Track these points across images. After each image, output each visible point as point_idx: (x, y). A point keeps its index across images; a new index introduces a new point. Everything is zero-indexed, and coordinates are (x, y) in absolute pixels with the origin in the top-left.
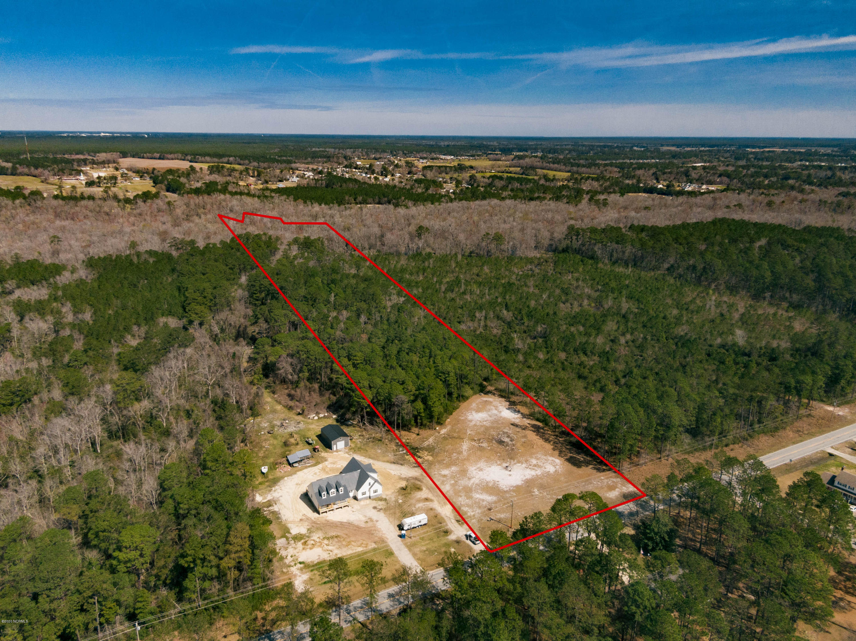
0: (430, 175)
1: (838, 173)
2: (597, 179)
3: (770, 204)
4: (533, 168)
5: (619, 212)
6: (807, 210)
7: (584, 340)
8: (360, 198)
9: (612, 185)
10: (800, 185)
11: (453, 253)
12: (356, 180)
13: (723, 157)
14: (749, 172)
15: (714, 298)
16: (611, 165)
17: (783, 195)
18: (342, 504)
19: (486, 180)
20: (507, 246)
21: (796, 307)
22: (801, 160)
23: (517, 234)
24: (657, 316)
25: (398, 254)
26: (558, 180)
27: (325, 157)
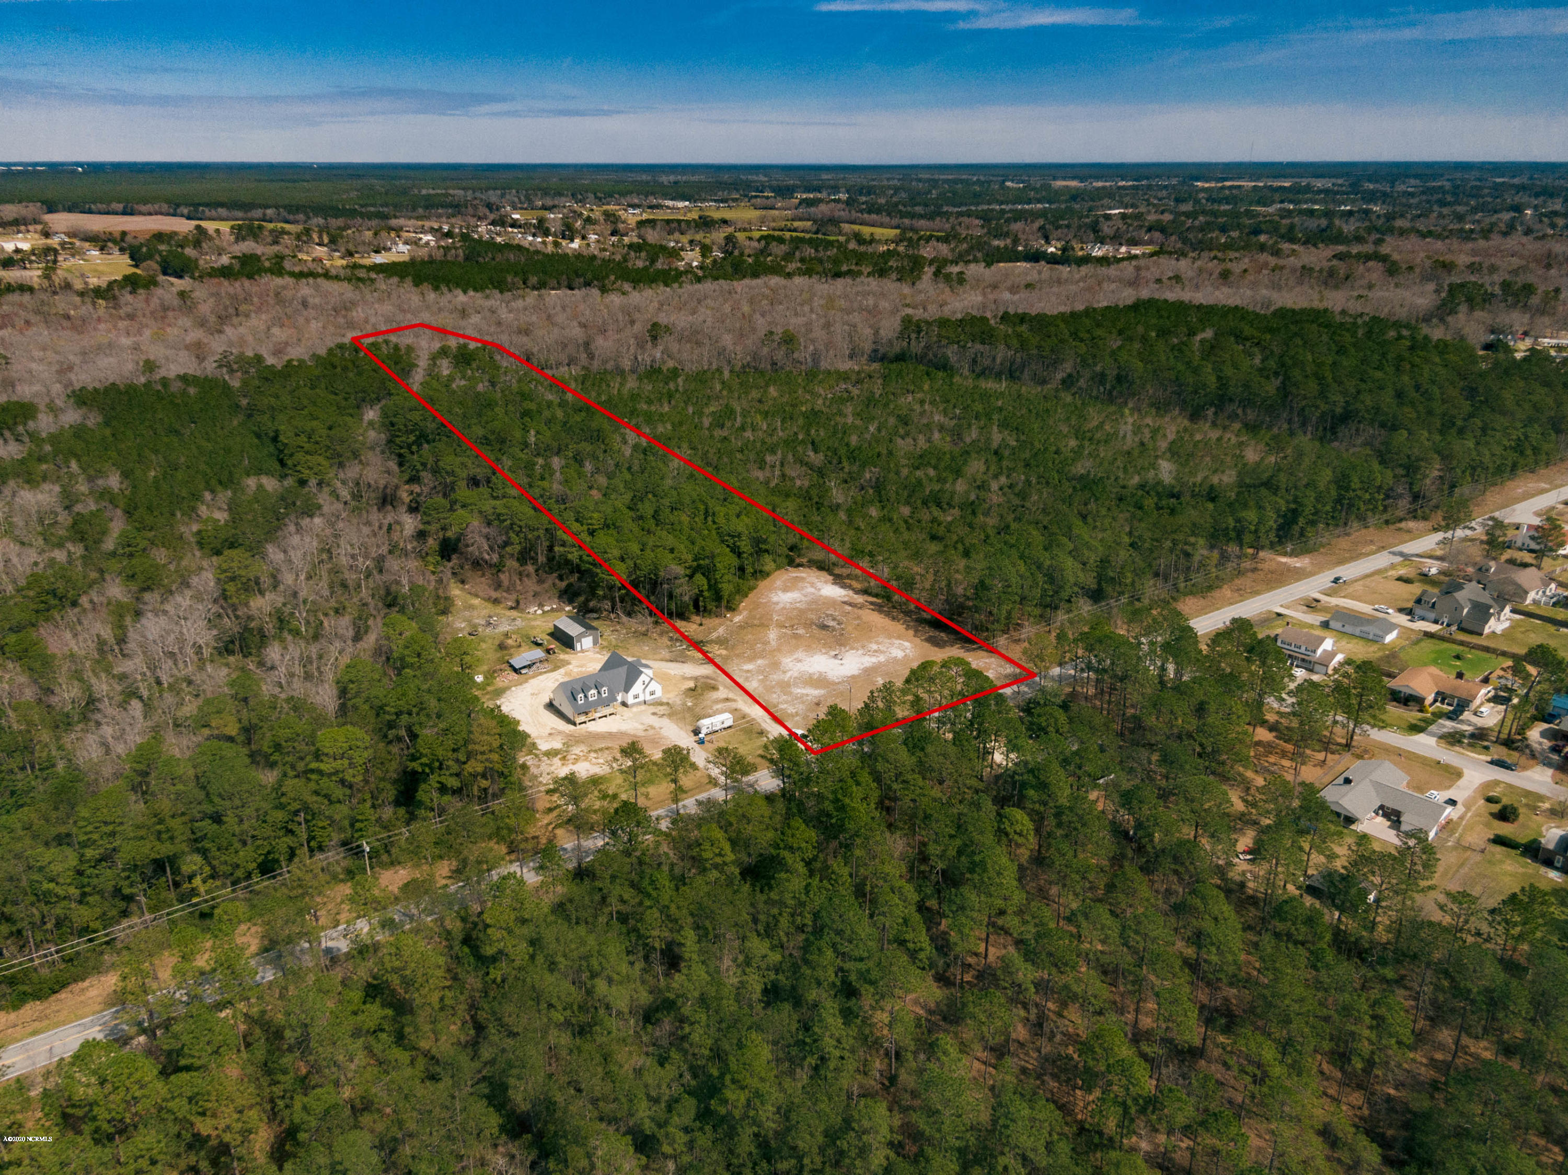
0: (652, 236)
1: (1337, 222)
2: (945, 240)
3: (1225, 275)
4: (834, 221)
5: (984, 295)
6: (1283, 282)
7: (937, 487)
8: (533, 280)
9: (972, 248)
10: (1276, 242)
11: (714, 367)
12: (519, 247)
13: (1156, 197)
14: (1197, 223)
15: (1130, 420)
16: (969, 214)
17: (1247, 260)
18: (607, 711)
19: (755, 244)
20: (804, 354)
21: (1252, 428)
22: (1282, 202)
23: (818, 333)
24: (1046, 449)
25: (621, 372)
26: (879, 242)
27: (451, 206)
